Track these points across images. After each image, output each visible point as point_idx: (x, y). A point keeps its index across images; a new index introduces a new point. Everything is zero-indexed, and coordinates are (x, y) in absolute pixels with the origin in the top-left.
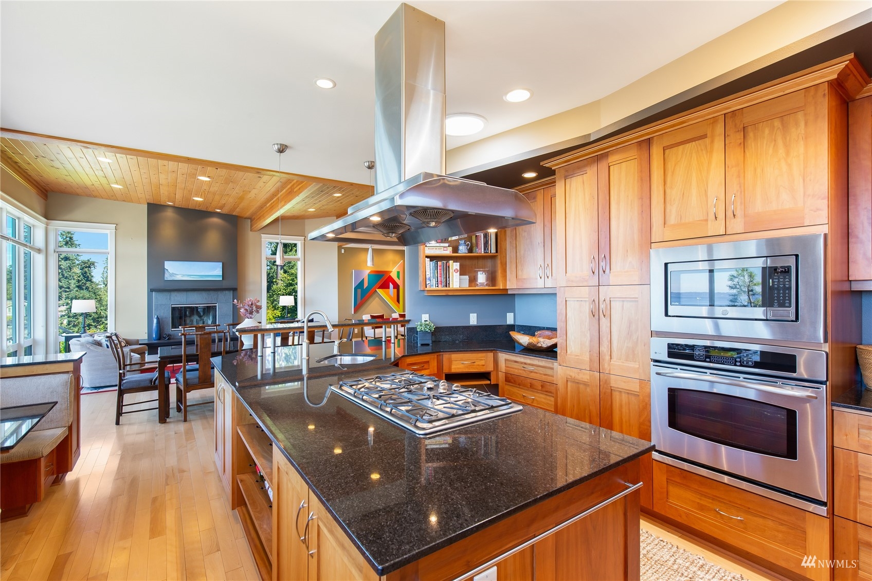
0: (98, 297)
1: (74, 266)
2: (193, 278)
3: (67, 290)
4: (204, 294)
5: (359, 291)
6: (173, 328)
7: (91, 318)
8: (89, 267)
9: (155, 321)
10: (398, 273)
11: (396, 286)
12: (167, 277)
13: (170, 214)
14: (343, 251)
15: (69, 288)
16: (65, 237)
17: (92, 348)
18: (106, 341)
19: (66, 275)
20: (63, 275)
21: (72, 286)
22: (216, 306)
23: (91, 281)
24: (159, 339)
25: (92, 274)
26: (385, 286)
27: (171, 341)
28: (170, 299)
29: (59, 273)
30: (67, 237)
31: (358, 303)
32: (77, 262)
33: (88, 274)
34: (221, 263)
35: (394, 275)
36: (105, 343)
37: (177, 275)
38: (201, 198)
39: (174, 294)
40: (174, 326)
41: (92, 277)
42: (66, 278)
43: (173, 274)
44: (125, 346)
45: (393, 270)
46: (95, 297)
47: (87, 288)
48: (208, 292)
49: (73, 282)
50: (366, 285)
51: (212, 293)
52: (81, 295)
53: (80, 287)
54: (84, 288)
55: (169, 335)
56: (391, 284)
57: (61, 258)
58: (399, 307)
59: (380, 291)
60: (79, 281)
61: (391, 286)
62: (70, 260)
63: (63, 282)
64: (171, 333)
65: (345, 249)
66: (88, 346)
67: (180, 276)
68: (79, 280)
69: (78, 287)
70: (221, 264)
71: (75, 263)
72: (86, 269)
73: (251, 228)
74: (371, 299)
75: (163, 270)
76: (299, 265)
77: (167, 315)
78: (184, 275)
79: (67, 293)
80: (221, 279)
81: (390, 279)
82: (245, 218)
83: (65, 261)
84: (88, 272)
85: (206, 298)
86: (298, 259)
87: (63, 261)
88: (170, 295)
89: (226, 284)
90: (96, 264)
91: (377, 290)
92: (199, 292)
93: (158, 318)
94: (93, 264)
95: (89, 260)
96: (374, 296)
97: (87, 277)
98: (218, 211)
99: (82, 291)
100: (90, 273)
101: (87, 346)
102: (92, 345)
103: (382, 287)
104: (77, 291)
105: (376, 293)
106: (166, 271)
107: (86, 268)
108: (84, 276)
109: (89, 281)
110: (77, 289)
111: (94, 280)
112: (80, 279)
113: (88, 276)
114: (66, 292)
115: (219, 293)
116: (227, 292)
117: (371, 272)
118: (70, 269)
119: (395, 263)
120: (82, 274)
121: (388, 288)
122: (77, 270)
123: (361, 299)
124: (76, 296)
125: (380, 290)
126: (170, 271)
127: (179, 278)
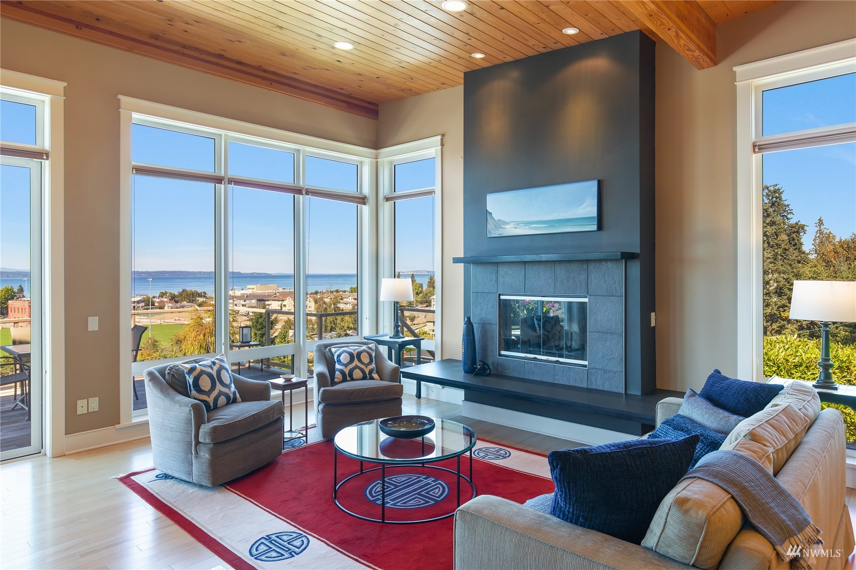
0: (795, 270)
1: (781, 232)
7: (786, 297)
8: (798, 232)
16: (770, 198)
19: (772, 243)
20: (769, 243)
25: (801, 240)
29: (764, 241)
30: (773, 198)
32: (785, 227)
33: (796, 241)
42: (771, 247)
46: (792, 270)
57: (767, 224)
62: (776, 225)
63: (768, 251)
64: (498, 360)
68: (785, 248)
70: (594, 185)
71: (782, 228)
72: (794, 235)
75: (485, 215)
83: (771, 226)
84: (795, 238)
87: (768, 227)
90: (806, 228)
95: (797, 224)
97: (795, 244)
100: (798, 240)
106: (488, 214)
108: (791, 244)
118: (777, 235)
122: (784, 237)
126: (496, 216)
127: (510, 230)
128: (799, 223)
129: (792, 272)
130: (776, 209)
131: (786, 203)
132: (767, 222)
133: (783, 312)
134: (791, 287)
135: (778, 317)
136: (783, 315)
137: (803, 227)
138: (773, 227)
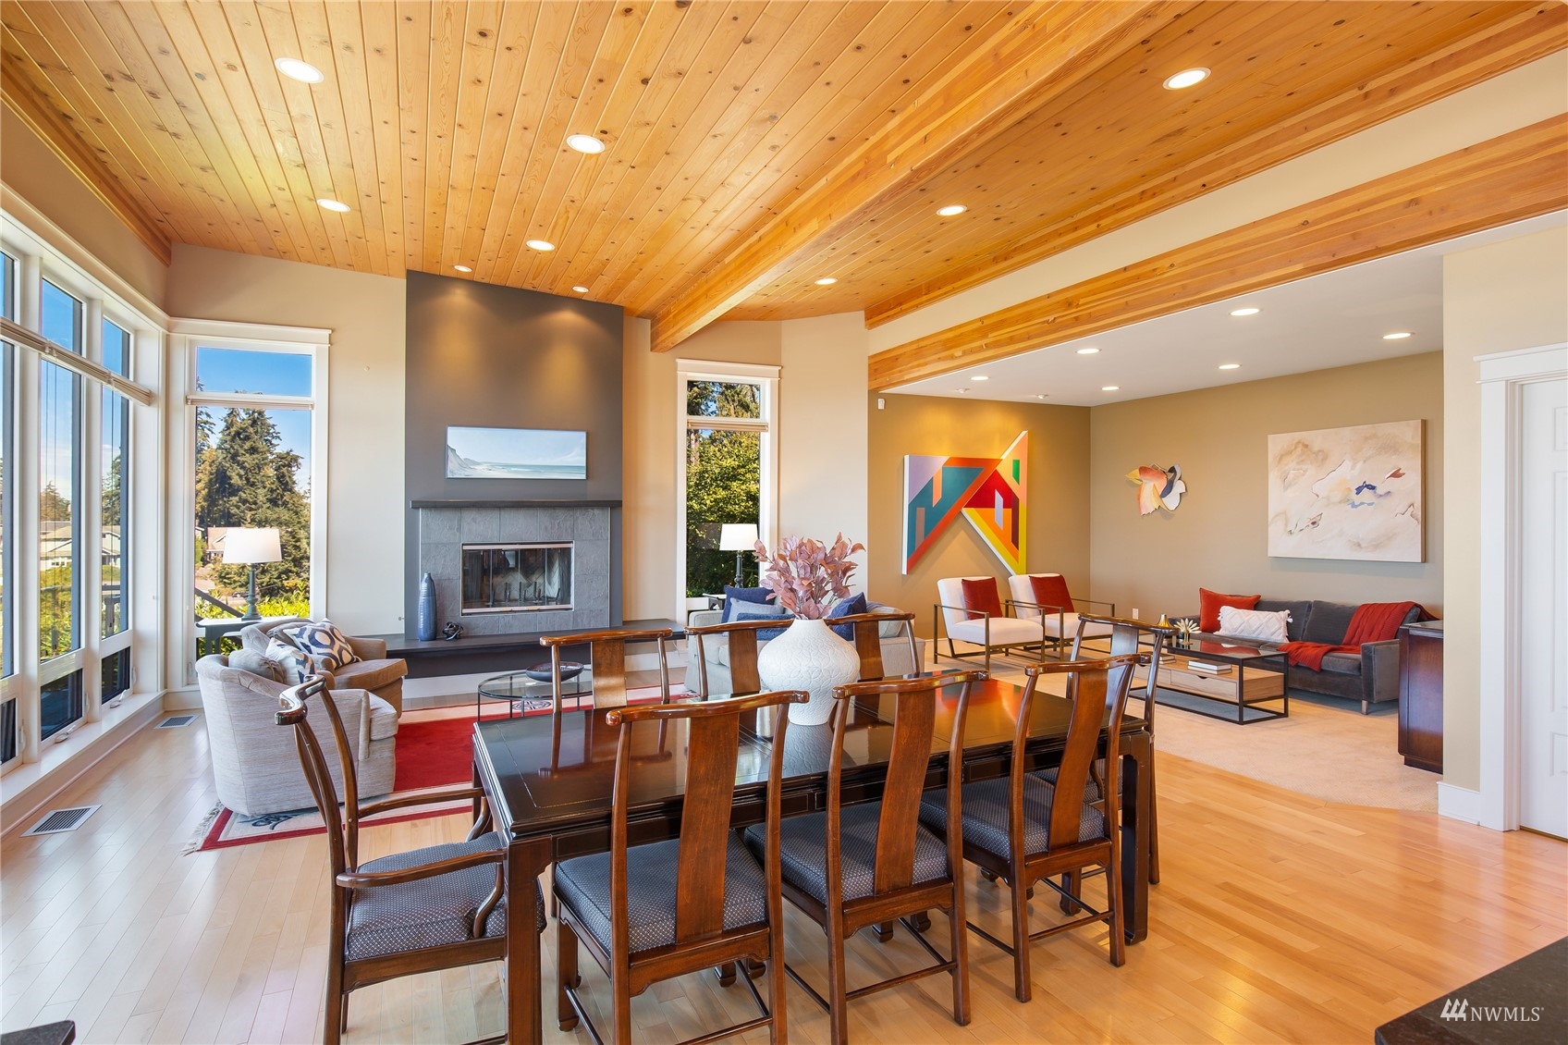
0: (302, 520)
1: (266, 464)
2: (515, 472)
3: (253, 506)
4: (542, 517)
5: (921, 512)
6: (464, 607)
7: (290, 558)
8: (290, 465)
9: (423, 587)
10: (1017, 463)
11: (1011, 501)
12: (454, 470)
13: (459, 299)
14: (881, 404)
15: (255, 503)
17: (256, 688)
18: (298, 662)
19: (252, 480)
20: (248, 480)
21: (261, 498)
22: (570, 549)
23: (291, 490)
24: (434, 638)
25: (294, 478)
26: (982, 500)
27: (464, 643)
28: (459, 529)
31: (917, 545)
32: (271, 457)
33: (288, 479)
34: (584, 434)
35: (1005, 471)
36: (295, 671)
37: (478, 464)
38: (549, 241)
39: (469, 517)
40: (467, 601)
41: (294, 483)
42: (252, 486)
43: (468, 463)
44: (352, 662)
45: (1003, 457)
46: (298, 520)
47: (285, 504)
48: (551, 511)
49: (261, 492)
50: (937, 497)
51: (561, 515)
52: (275, 516)
53: (274, 502)
54: (280, 502)
55: (457, 627)
56: (996, 492)
57: (245, 450)
58: (1016, 557)
59: (969, 513)
60: (272, 491)
61: (999, 499)
62: (258, 453)
63: (248, 492)
64: (460, 619)
65: (888, 398)
66: (246, 682)
67: (484, 466)
68: (272, 488)
69: (270, 500)
70: (582, 436)
71: (267, 458)
72: (284, 470)
73: (652, 342)
74: (947, 536)
75: (442, 451)
76: (767, 443)
77: (452, 571)
78: (493, 466)
79: (253, 512)
80: (584, 477)
81: (995, 482)
82: (639, 316)
83: (251, 454)
84: (286, 474)
85: (546, 528)
86: (764, 427)
87: (247, 455)
88: (460, 520)
89: (594, 492)
90: (300, 460)
91: (965, 511)
92: (531, 512)
93: (430, 580)
94: (296, 461)
95: (288, 453)
96: (956, 526)
97: (285, 483)
98: (581, 290)
99: (277, 509)
100: (289, 477)
101: (243, 681)
102: (256, 681)
103: (974, 503)
104: (268, 508)
105: (961, 519)
106: (449, 451)
107: (284, 466)
108: (280, 482)
109: (288, 490)
110: (268, 505)
111: (296, 489)
112: (274, 487)
113: (287, 482)
114: (251, 510)
115: (578, 513)
116: (597, 512)
117: (951, 461)
118: (259, 469)
119: (1007, 439)
120: (278, 478)
121: (991, 504)
122: (270, 471)
123: (925, 535)
124: (266, 518)
125: (972, 510)
126: (462, 454)
127: (482, 472)
128: (291, 453)
129: (299, 522)
130: (259, 430)
131: (270, 422)
132: (246, 447)
133: (286, 580)
134: (298, 544)
135: (279, 588)
136: (286, 584)
137: (295, 459)
138: (255, 456)
